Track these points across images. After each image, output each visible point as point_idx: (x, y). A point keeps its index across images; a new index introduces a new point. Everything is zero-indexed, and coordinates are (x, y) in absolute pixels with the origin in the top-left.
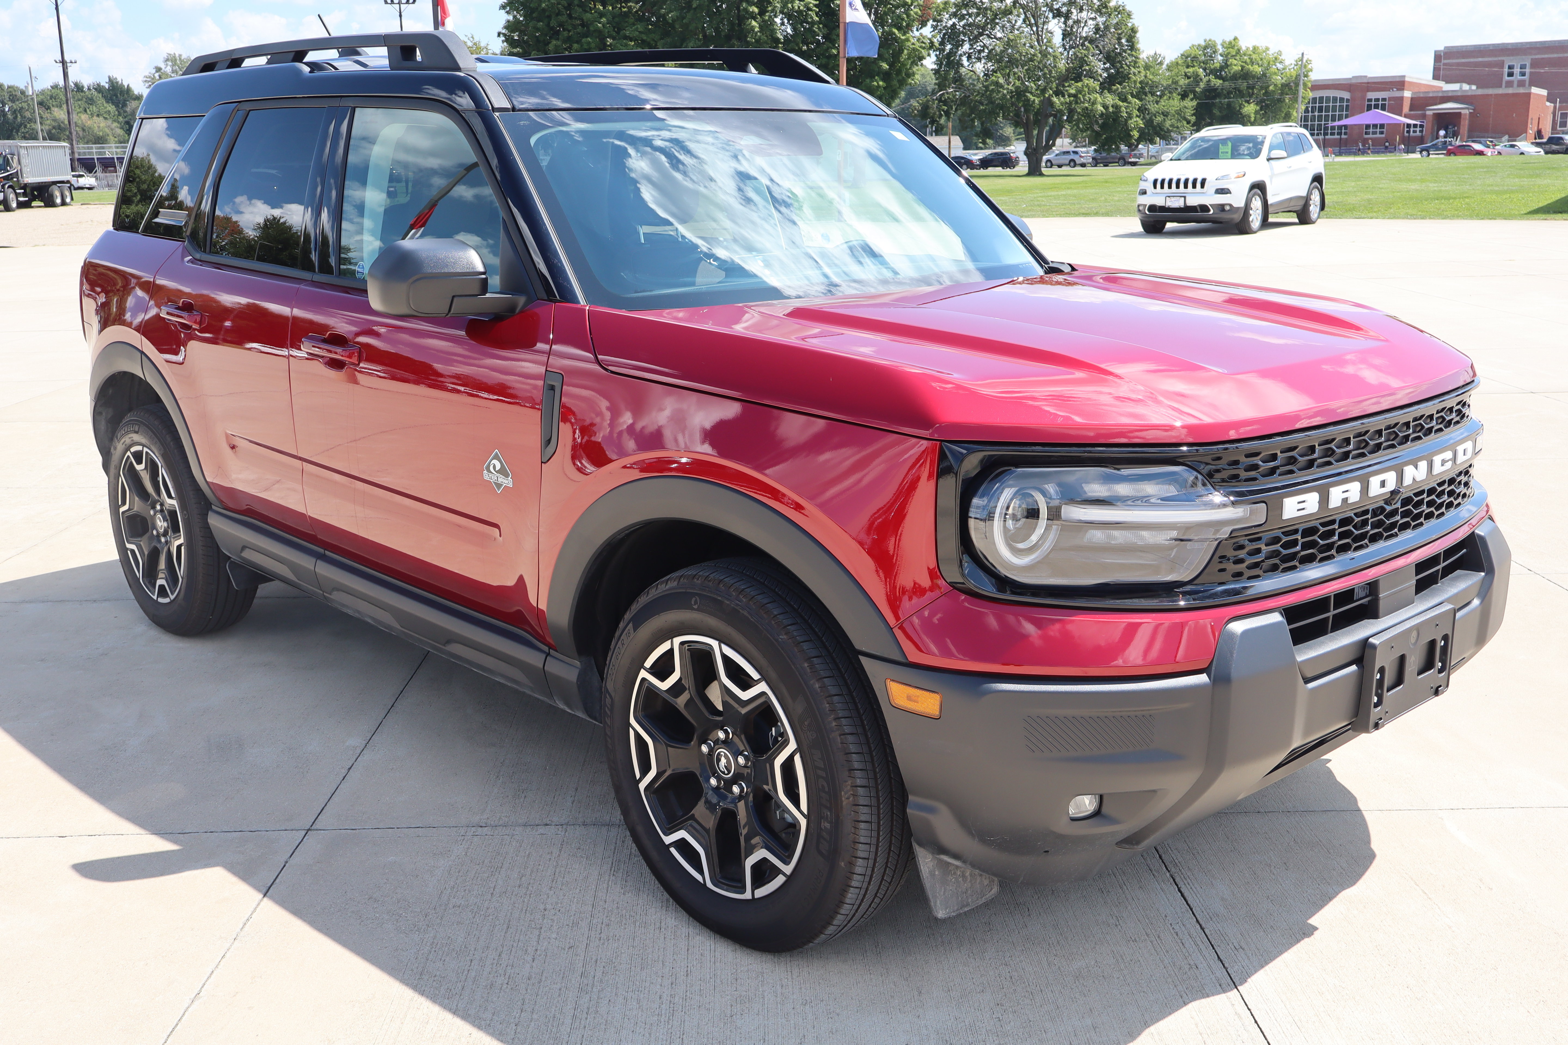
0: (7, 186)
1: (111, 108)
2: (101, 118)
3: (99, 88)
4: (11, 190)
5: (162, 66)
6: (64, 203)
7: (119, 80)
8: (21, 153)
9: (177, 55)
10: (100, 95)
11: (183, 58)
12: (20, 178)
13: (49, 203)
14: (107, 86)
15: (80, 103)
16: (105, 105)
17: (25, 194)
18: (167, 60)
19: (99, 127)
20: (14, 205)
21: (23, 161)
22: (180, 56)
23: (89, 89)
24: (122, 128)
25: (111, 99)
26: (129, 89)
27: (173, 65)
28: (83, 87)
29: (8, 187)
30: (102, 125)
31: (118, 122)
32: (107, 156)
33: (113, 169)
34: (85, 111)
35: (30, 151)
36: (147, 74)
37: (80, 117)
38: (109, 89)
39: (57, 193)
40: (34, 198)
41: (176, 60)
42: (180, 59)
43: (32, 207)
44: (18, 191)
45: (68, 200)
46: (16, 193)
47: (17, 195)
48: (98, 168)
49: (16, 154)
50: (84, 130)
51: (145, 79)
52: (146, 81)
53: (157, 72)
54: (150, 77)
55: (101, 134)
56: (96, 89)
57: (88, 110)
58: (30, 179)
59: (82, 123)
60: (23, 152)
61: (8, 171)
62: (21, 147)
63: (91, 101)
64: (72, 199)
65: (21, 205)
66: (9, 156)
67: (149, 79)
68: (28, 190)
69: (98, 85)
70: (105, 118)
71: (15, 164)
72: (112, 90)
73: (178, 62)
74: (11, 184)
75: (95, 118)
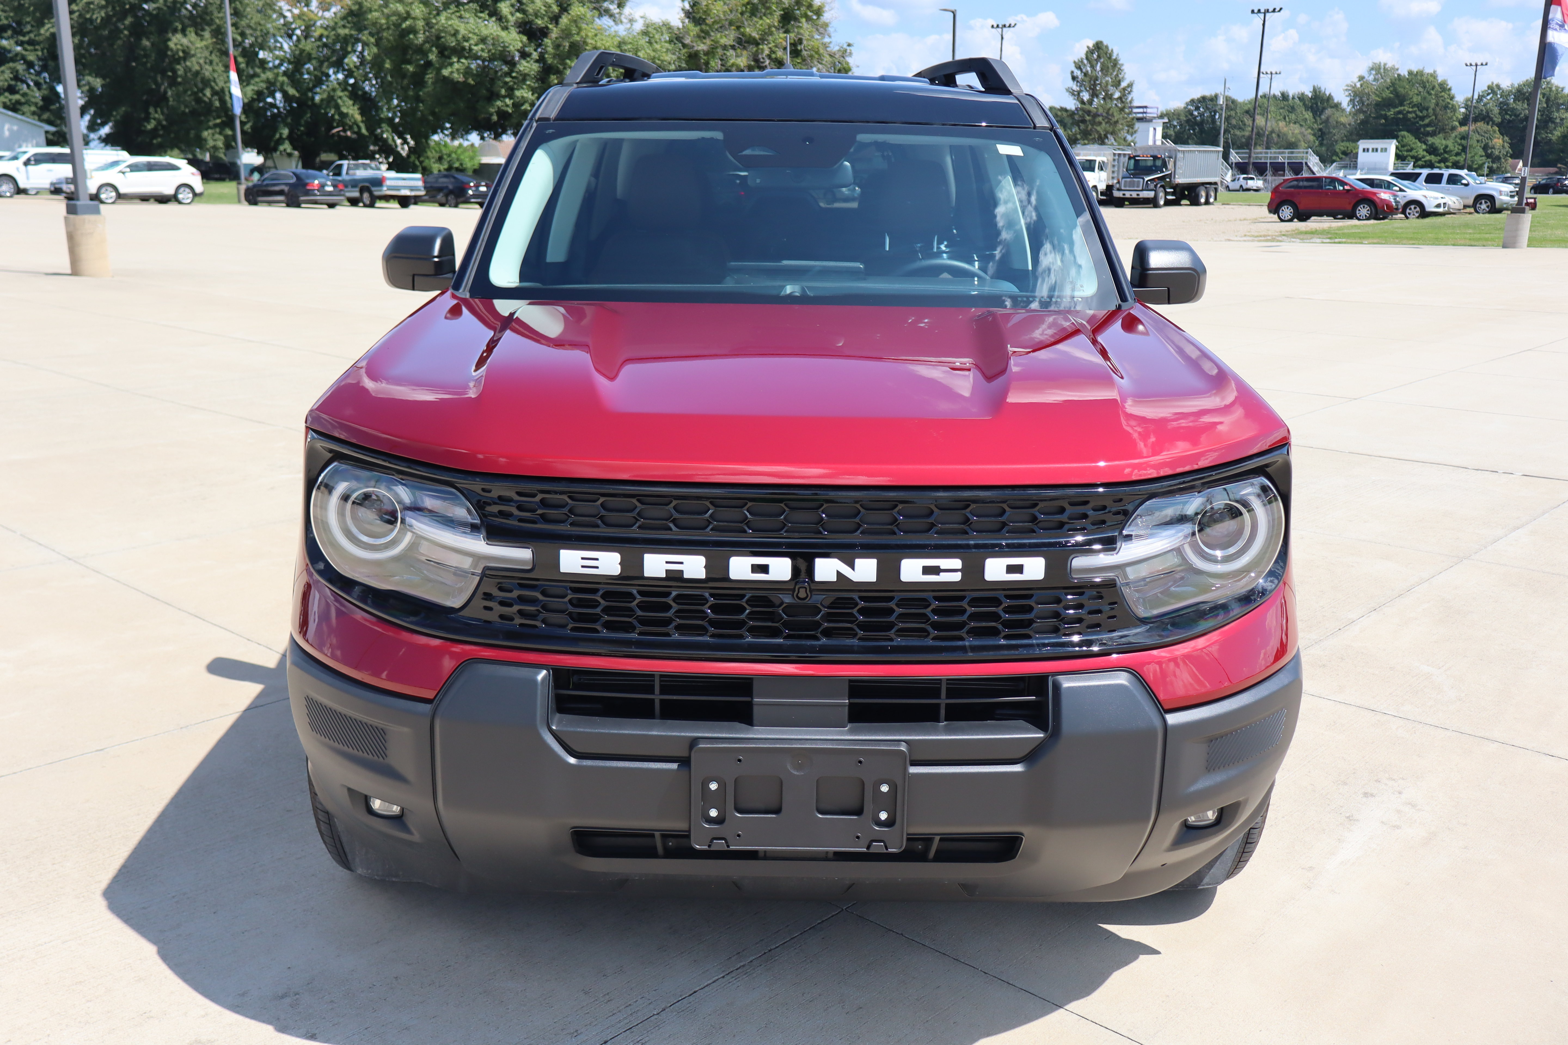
0: (1159, 186)
1: (1308, 115)
2: (1297, 125)
3: (1302, 98)
4: (1162, 189)
5: (1366, 75)
6: (1207, 203)
7: (1323, 89)
8: (1178, 156)
9: (1382, 65)
10: (1301, 104)
11: (1387, 67)
12: (1173, 179)
13: (1195, 202)
14: (1310, 95)
15: (1281, 111)
16: (1304, 113)
17: (1173, 194)
18: (1372, 69)
19: (1293, 133)
20: (1162, 203)
21: (1178, 164)
22: (1385, 64)
23: (1293, 98)
24: (1314, 135)
25: (1312, 107)
26: (1330, 98)
27: (1376, 74)
28: (1288, 96)
29: (1161, 186)
30: (1297, 131)
31: (1312, 129)
32: (1280, 161)
33: (1282, 172)
34: (1285, 118)
35: (1186, 154)
36: (1349, 82)
37: (1278, 124)
38: (1311, 98)
39: (1203, 194)
40: (1184, 197)
41: (1380, 68)
42: (1384, 68)
43: (1180, 205)
44: (1168, 190)
45: (1212, 200)
46: (1165, 191)
47: (1166, 193)
48: (1269, 172)
49: (1174, 157)
50: (1279, 136)
51: (1346, 88)
52: (1346, 90)
53: (1359, 81)
54: (1351, 86)
55: (1293, 140)
56: (1299, 98)
57: (1287, 118)
58: (1180, 180)
59: (1279, 130)
60: (1180, 155)
61: (1163, 172)
62: (1179, 151)
63: (1292, 109)
64: (1216, 199)
65: (1168, 203)
66: (1167, 159)
67: (1349, 88)
68: (1178, 190)
69: (1303, 94)
70: (1301, 125)
71: (1170, 166)
72: (1314, 99)
73: (1382, 71)
74: (1163, 184)
75: (1292, 125)
